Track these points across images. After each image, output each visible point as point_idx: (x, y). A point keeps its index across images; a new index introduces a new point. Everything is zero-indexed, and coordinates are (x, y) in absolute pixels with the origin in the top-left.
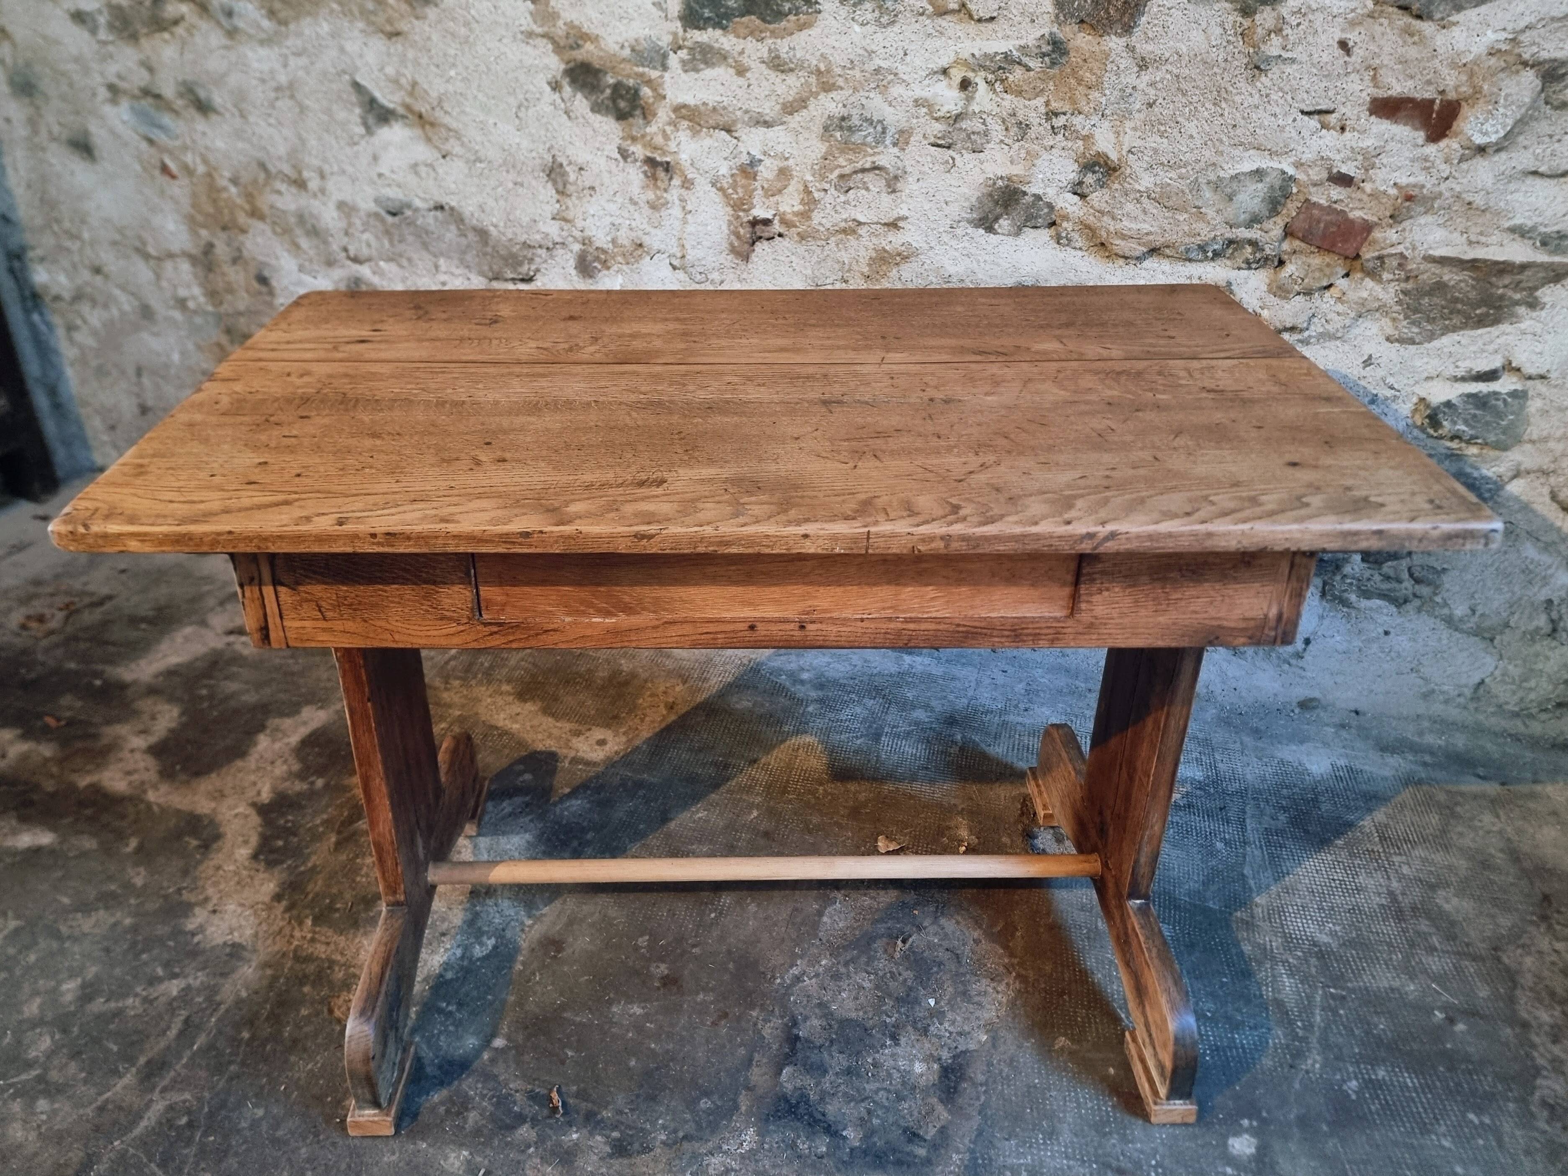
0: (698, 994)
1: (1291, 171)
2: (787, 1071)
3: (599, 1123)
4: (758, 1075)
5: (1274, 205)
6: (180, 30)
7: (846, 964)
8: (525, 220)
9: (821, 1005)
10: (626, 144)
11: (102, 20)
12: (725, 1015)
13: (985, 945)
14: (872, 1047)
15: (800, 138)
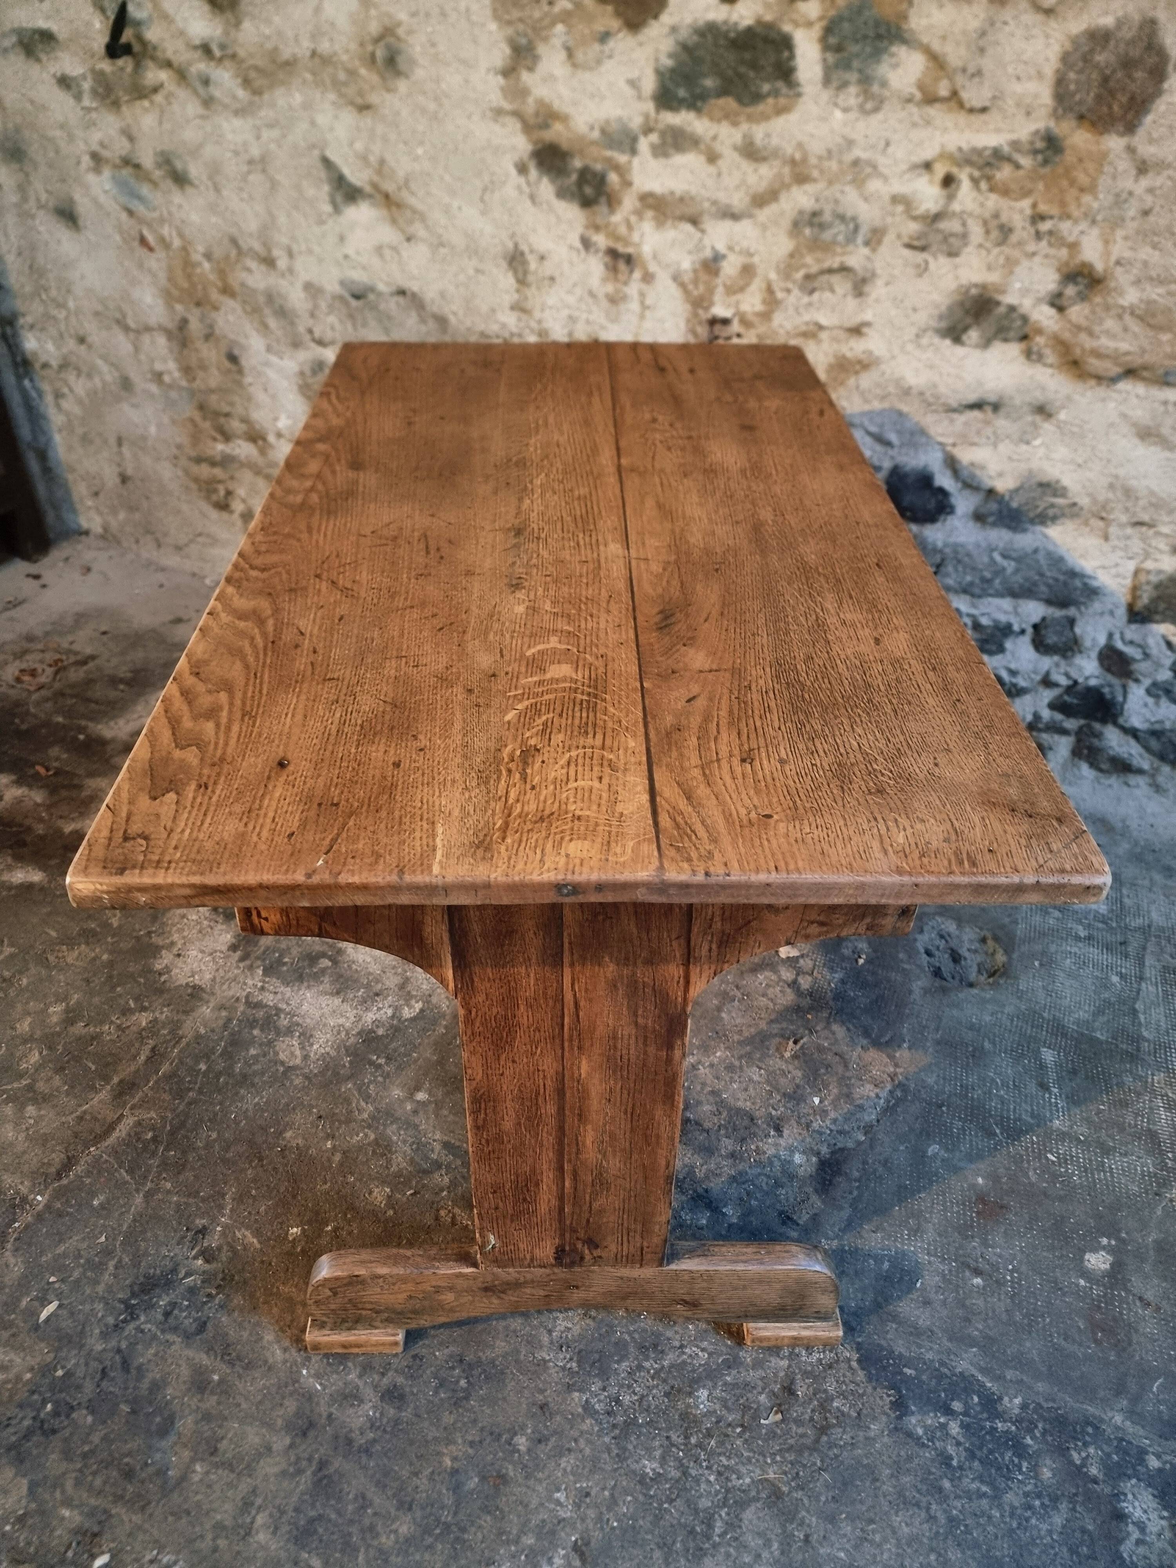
6: (159, 98)
8: (484, 309)
9: (713, 1092)
10: (588, 233)
11: (86, 85)
15: (768, 234)
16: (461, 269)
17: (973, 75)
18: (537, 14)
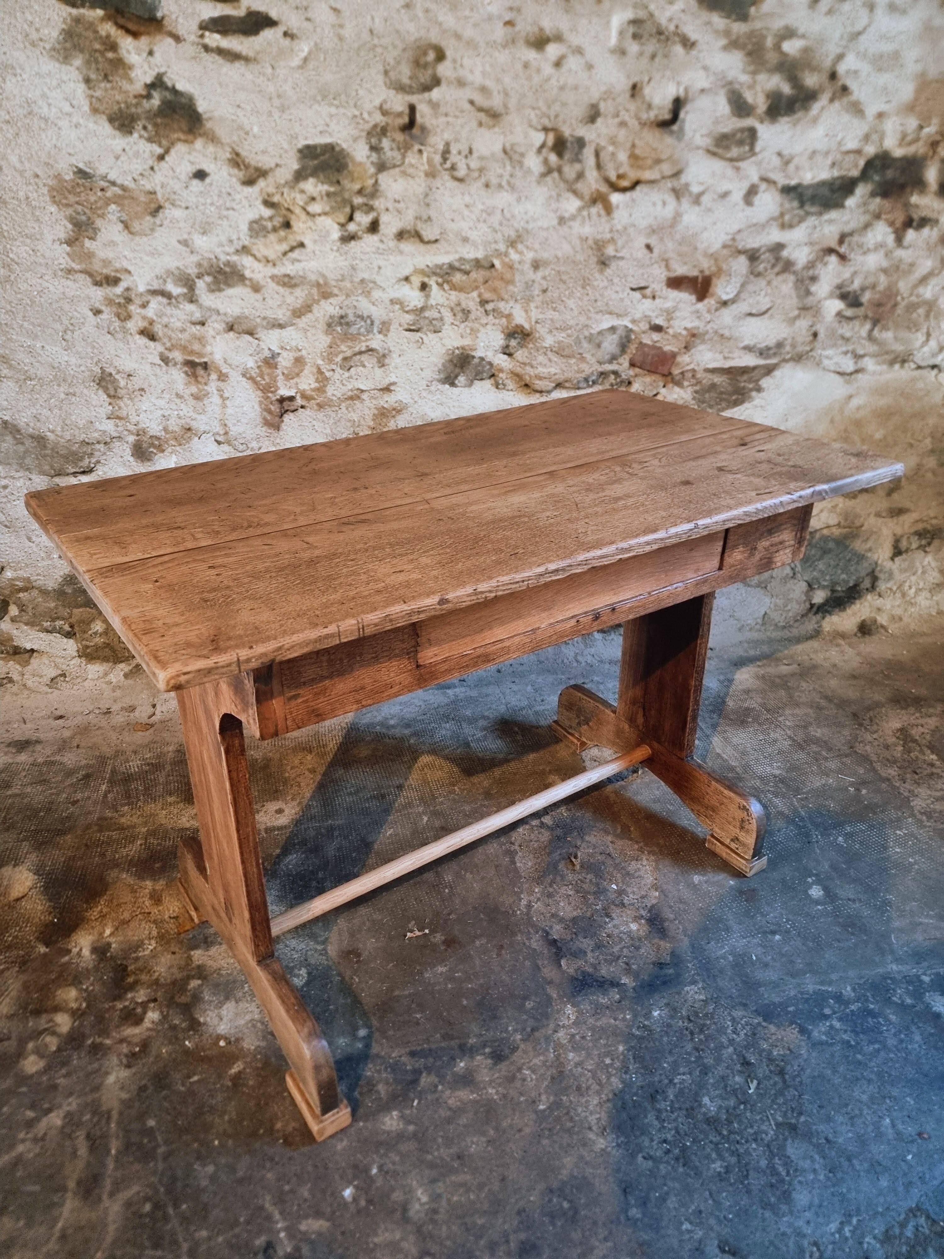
0: (474, 942)
1: (630, 326)
2: (563, 962)
3: (471, 1049)
4: (549, 972)
5: (623, 347)
7: (551, 886)
8: (81, 423)
9: (553, 916)
10: (165, 353)
12: (502, 947)
13: (620, 843)
14: (601, 926)
15: (309, 334)
16: (53, 396)
17: (426, 221)
18: (92, 199)
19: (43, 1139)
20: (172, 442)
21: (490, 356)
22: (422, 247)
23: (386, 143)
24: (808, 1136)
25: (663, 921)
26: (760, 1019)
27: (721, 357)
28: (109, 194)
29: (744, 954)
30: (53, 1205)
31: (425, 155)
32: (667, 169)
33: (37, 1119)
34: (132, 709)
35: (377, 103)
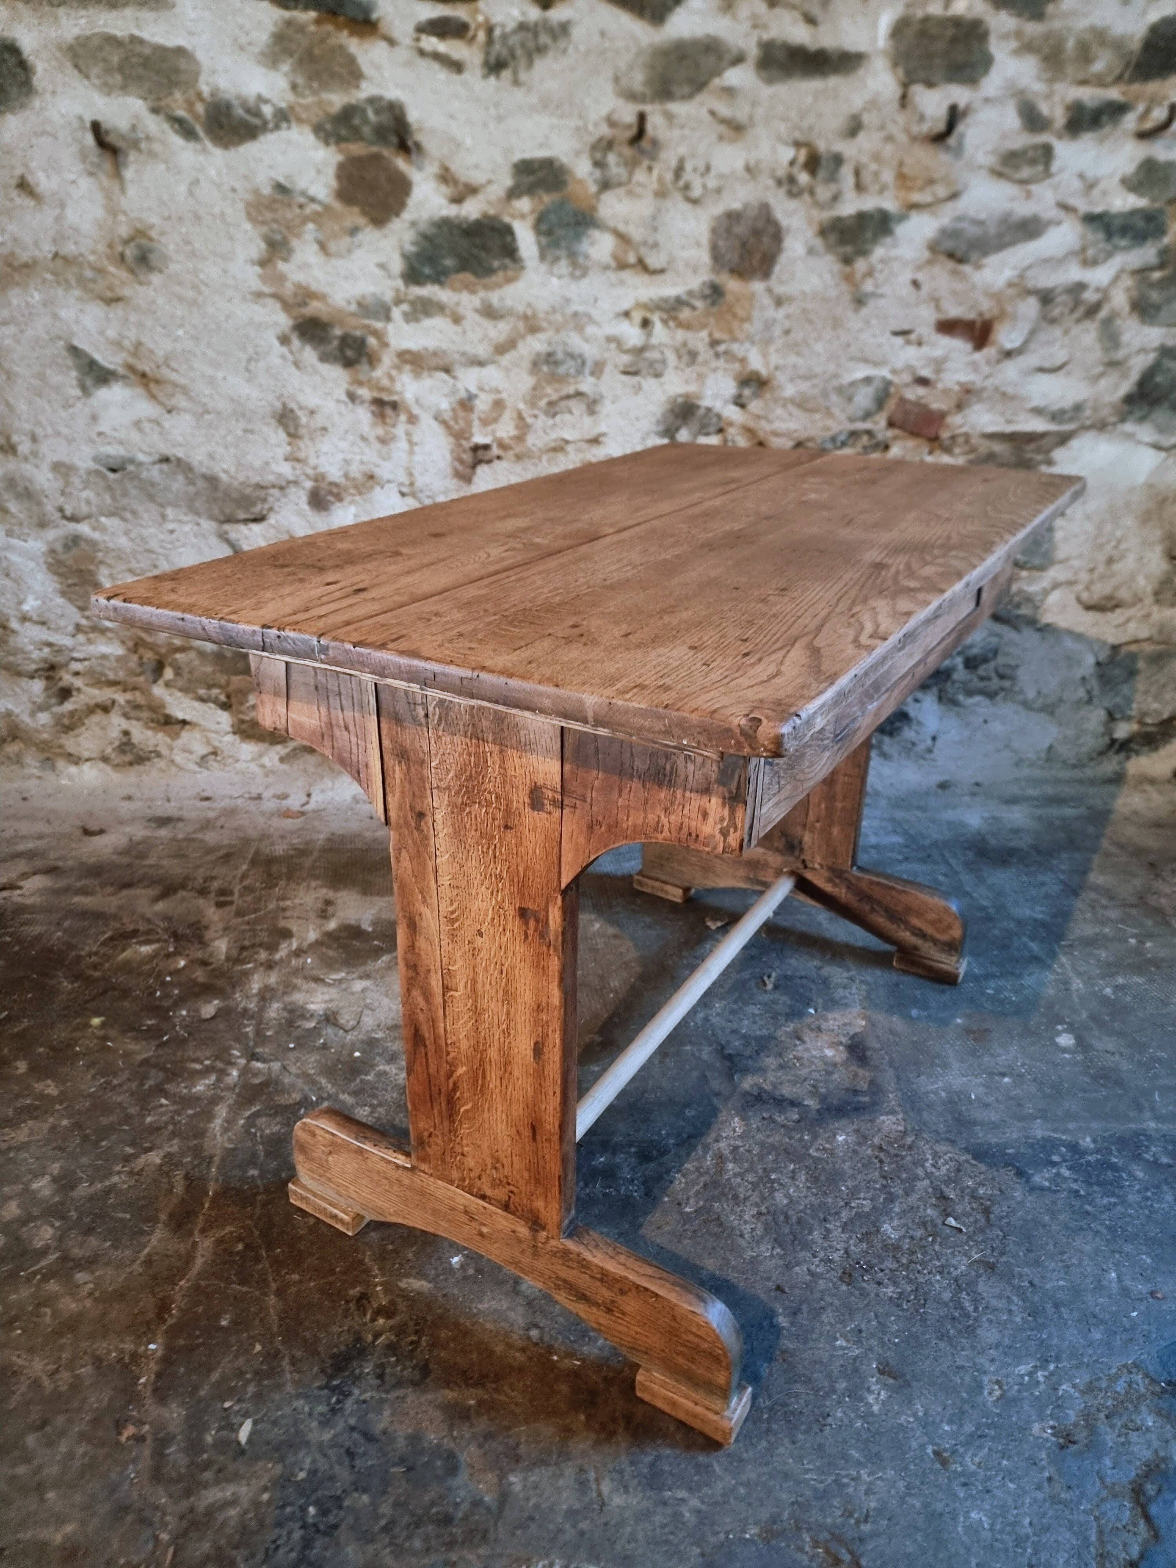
1: (889, 376)
2: (737, 1077)
4: (718, 1085)
5: (880, 401)
8: (257, 463)
10: (353, 388)
13: (827, 968)
15: (512, 374)
16: (229, 432)
17: (651, 247)
18: (290, 216)
19: (139, 1174)
20: (352, 491)
21: (718, 406)
22: (646, 278)
23: (612, 159)
24: (1008, 1277)
25: (865, 1049)
26: (969, 1157)
27: (1002, 420)
28: (308, 211)
29: (961, 1092)
30: (142, 1232)
31: (655, 173)
32: (941, 191)
33: (136, 1156)
34: (285, 797)
35: (604, 112)
